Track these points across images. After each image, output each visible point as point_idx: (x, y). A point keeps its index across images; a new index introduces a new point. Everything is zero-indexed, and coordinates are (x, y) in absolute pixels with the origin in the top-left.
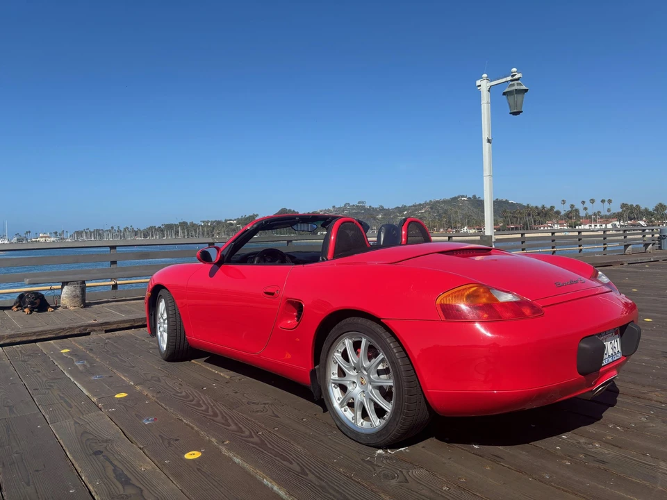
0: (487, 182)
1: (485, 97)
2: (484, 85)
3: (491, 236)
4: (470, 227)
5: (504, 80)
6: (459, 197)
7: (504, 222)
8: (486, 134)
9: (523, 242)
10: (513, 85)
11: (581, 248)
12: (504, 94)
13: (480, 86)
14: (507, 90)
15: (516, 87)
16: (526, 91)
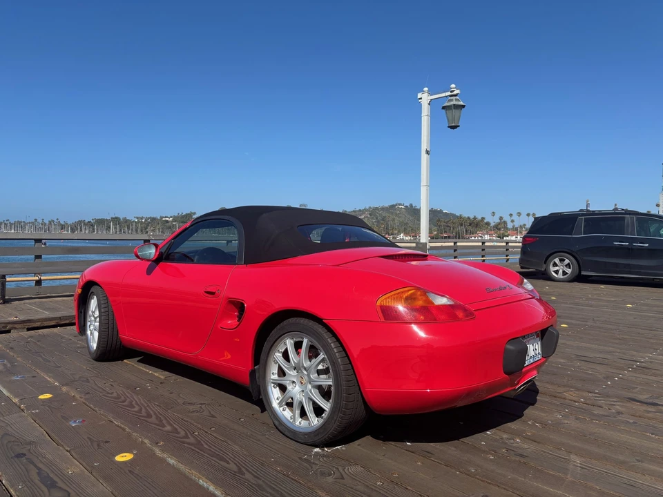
0: (424, 191)
1: (426, 110)
2: (425, 98)
3: (426, 244)
4: (406, 234)
5: (443, 95)
6: (396, 205)
7: (438, 230)
8: (425, 145)
9: (455, 251)
10: (452, 100)
11: (508, 257)
12: (444, 108)
13: (421, 98)
14: (446, 104)
15: (454, 102)
16: (463, 106)
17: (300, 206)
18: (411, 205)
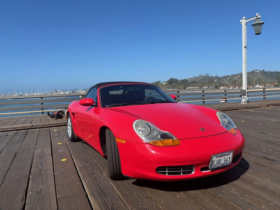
0: (244, 66)
1: (244, 27)
2: (243, 22)
3: (245, 90)
4: (260, 84)
5: (251, 20)
6: (255, 71)
8: (244, 44)
9: (264, 93)
10: (257, 21)
12: (253, 25)
13: (242, 22)
14: (254, 23)
15: (258, 22)
16: (263, 23)
17: (206, 75)
18: (263, 70)
